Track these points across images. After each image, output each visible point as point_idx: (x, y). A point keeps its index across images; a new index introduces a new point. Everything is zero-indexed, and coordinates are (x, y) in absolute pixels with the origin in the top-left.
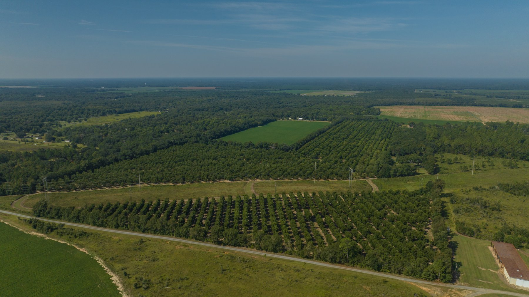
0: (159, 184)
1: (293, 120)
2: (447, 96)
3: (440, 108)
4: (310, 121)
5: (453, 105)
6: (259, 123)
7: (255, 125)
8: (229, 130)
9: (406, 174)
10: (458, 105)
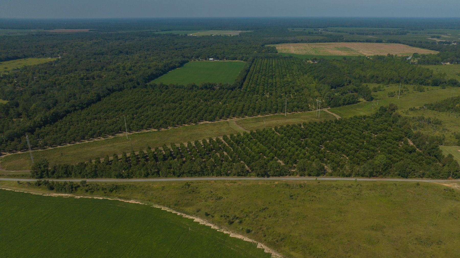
0: (140, 131)
1: (204, 61)
2: (318, 34)
3: (323, 45)
4: (221, 61)
5: (330, 42)
6: (176, 65)
7: (174, 68)
8: (154, 73)
9: (351, 102)
10: (334, 42)
